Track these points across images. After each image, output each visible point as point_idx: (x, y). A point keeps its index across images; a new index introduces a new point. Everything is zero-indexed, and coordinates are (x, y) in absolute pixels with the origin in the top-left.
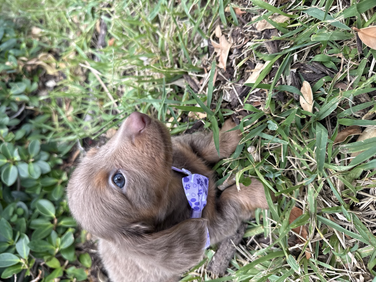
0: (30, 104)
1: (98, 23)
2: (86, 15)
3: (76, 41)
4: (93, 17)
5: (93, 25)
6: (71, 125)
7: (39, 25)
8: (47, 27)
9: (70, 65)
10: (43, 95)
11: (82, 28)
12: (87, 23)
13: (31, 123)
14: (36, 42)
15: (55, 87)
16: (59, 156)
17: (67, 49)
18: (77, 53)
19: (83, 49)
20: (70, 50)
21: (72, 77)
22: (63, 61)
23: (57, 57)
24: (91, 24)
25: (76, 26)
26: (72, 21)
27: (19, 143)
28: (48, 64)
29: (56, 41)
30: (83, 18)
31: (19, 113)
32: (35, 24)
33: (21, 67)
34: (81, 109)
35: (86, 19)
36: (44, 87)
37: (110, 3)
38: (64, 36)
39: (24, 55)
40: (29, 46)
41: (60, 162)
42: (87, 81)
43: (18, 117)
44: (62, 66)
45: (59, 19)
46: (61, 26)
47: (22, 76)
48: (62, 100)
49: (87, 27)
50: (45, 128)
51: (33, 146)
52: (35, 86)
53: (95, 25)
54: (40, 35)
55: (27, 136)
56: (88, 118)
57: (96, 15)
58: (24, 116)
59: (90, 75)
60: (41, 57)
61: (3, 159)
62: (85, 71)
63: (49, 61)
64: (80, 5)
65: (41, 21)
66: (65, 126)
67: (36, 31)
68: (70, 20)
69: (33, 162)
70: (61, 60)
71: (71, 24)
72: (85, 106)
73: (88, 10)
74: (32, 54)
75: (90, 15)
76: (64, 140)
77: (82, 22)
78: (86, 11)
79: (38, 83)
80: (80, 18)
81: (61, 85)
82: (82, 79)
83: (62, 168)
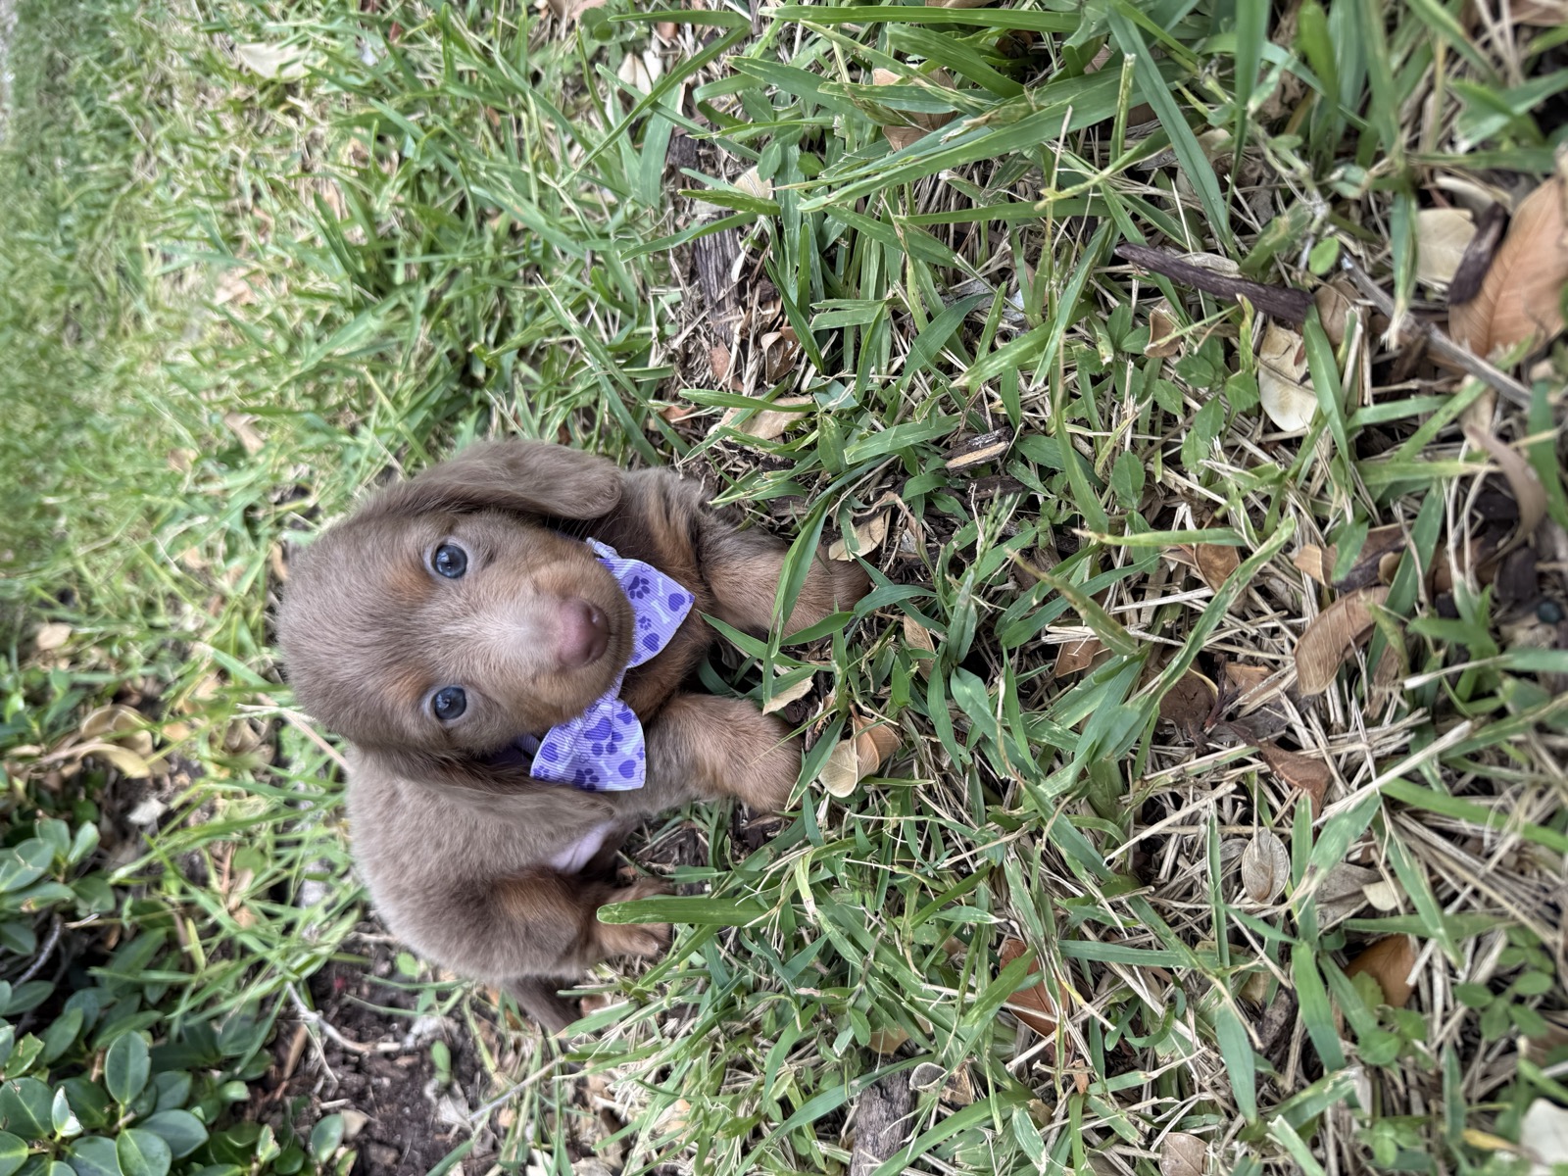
0: (82, 908)
1: (277, 552)
2: (229, 536)
3: (208, 636)
4: (255, 538)
5: (258, 568)
6: (251, 942)
7: (62, 611)
8: (92, 612)
9: (204, 724)
10: (123, 865)
11: (224, 584)
12: (237, 563)
13: (94, 982)
14: (59, 676)
15: (165, 818)
16: (228, 1074)
17: (184, 668)
18: (223, 674)
19: (241, 652)
20: (194, 671)
21: (221, 764)
22: (178, 715)
23: (150, 706)
24: (252, 562)
25: (199, 584)
26: (181, 566)
27: (65, 1068)
28: (120, 742)
29: (136, 654)
30: (222, 547)
31: (43, 958)
32: (46, 614)
33: (20, 784)
34: (278, 867)
35: (231, 553)
36: (121, 833)
37: (304, 485)
38: (162, 629)
39: (22, 739)
40: (37, 698)
41: (238, 1092)
42: (280, 761)
43: (44, 975)
44: (177, 734)
45: (134, 572)
46: (143, 595)
47: (31, 816)
48: (196, 859)
49: (239, 577)
50: (156, 984)
51: (120, 1064)
52: (89, 833)
53: (267, 562)
54: (69, 649)
55: (89, 1036)
56: (313, 893)
57: (264, 530)
58: (65, 965)
59: (286, 735)
60: (90, 727)
61: (12, 1147)
62: (264, 726)
63: (125, 732)
64: (202, 513)
65: (64, 597)
66: (229, 949)
67: (52, 637)
68: (176, 571)
69: (130, 1125)
70: (165, 716)
71: (177, 581)
72: (289, 853)
73: (233, 521)
74: (53, 727)
75: (244, 533)
76: (236, 1004)
77: (219, 561)
78: (226, 524)
79: (97, 823)
80: (210, 551)
81: (186, 806)
82: (261, 757)
83: (249, 1115)
